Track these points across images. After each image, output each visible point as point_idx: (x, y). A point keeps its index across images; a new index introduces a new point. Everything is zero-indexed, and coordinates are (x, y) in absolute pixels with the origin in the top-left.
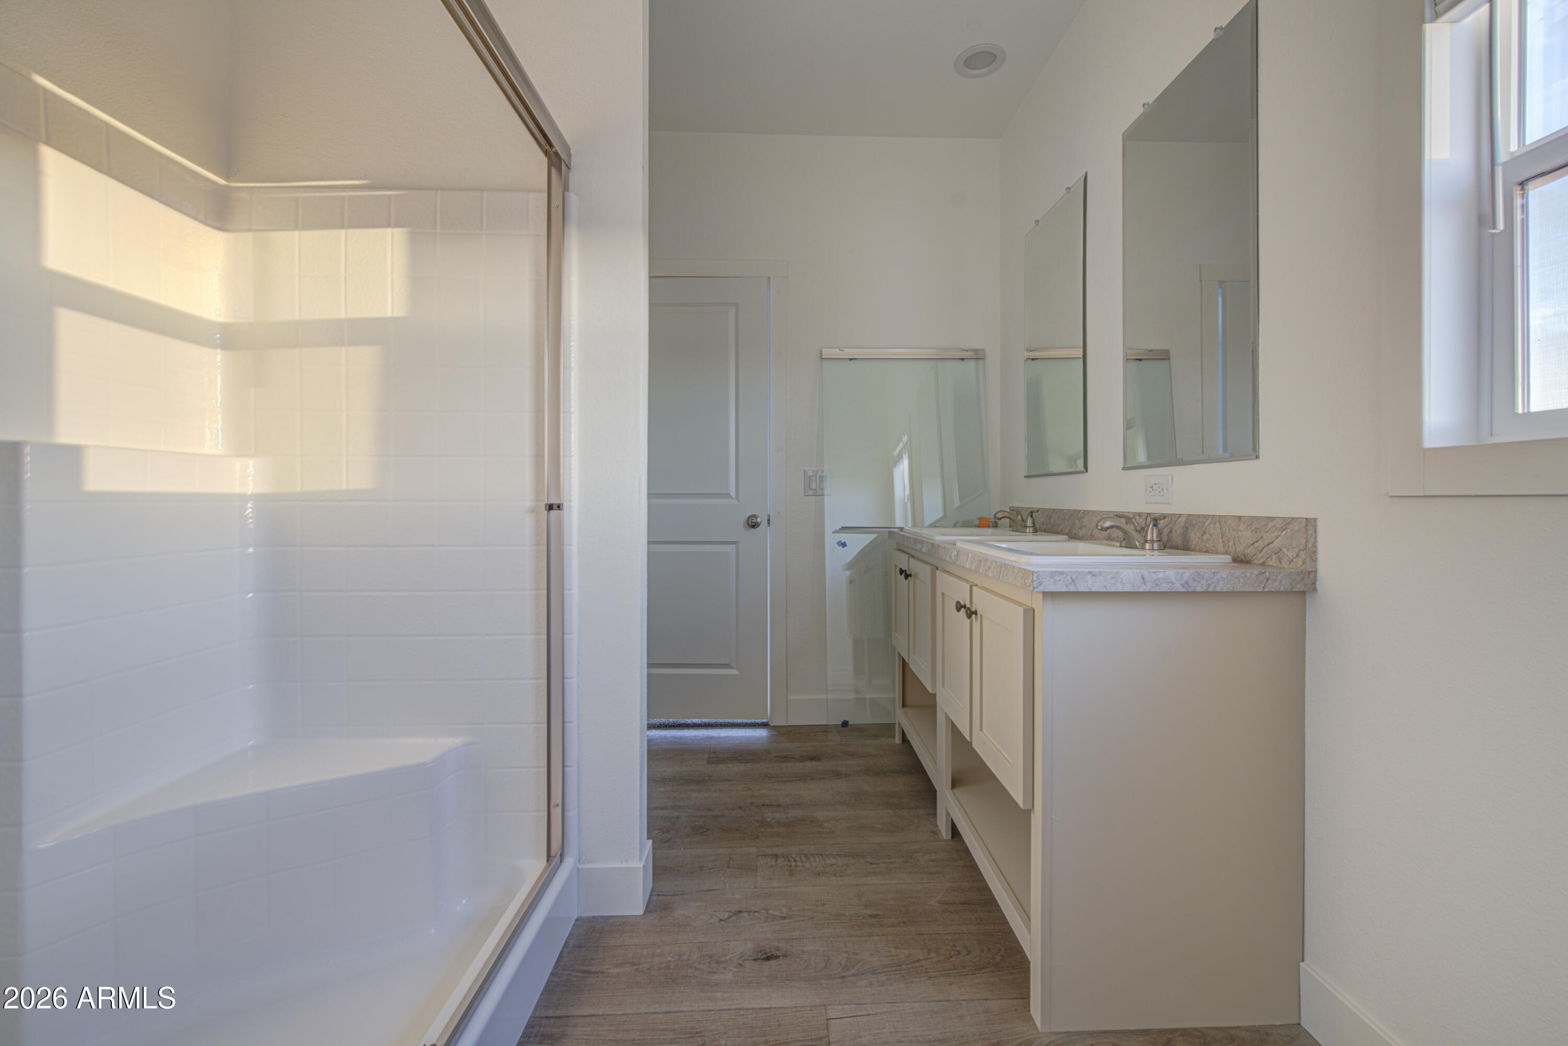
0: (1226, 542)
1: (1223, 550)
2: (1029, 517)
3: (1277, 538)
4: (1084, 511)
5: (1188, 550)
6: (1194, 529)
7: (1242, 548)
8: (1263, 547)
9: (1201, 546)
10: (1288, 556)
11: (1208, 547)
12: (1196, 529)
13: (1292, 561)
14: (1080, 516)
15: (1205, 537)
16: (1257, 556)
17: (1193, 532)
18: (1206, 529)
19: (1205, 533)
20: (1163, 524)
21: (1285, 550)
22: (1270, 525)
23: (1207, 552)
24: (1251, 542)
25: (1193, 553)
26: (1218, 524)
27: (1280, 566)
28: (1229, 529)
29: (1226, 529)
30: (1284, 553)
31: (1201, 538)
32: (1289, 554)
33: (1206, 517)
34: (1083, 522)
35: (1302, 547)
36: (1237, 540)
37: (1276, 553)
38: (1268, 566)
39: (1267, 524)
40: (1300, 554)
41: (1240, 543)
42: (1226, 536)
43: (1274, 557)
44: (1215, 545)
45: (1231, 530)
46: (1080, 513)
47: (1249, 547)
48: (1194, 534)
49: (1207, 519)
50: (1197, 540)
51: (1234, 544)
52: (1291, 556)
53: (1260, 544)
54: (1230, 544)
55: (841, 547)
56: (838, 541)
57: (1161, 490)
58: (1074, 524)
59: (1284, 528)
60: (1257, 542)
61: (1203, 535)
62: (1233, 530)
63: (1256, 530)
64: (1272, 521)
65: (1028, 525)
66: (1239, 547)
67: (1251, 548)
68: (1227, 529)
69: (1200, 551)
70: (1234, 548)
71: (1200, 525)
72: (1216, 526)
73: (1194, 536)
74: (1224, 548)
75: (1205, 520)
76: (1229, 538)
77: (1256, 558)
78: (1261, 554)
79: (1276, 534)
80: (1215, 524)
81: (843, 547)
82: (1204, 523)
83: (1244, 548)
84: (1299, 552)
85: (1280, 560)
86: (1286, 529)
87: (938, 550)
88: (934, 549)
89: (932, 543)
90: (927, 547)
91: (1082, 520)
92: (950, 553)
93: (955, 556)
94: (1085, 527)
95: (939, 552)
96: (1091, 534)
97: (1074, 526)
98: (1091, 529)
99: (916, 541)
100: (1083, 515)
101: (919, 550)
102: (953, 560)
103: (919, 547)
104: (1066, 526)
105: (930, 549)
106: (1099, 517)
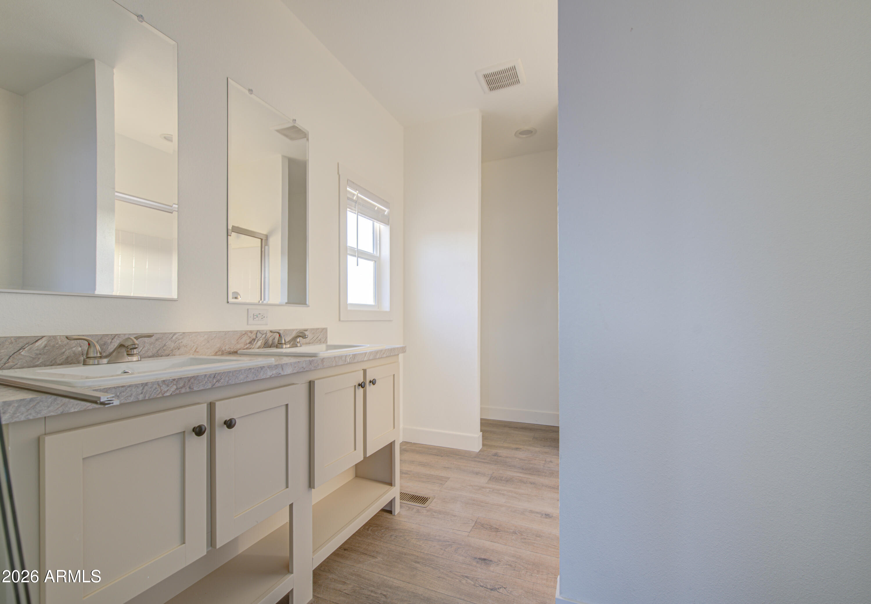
3: (320, 336)
4: (184, 333)
14: (177, 338)
21: (322, 339)
22: (317, 331)
53: (315, 338)
57: (263, 317)
60: (314, 337)
79: (319, 334)
86: (322, 332)
87: (324, 362)
88: (316, 363)
89: (305, 361)
90: (295, 367)
91: (180, 341)
92: (344, 358)
93: (350, 359)
94: (186, 346)
95: (324, 363)
96: (195, 351)
97: (165, 348)
98: (195, 347)
99: (262, 369)
100: (181, 337)
101: (273, 376)
102: (349, 361)
103: (269, 373)
104: (149, 349)
105: (304, 366)
106: (206, 336)
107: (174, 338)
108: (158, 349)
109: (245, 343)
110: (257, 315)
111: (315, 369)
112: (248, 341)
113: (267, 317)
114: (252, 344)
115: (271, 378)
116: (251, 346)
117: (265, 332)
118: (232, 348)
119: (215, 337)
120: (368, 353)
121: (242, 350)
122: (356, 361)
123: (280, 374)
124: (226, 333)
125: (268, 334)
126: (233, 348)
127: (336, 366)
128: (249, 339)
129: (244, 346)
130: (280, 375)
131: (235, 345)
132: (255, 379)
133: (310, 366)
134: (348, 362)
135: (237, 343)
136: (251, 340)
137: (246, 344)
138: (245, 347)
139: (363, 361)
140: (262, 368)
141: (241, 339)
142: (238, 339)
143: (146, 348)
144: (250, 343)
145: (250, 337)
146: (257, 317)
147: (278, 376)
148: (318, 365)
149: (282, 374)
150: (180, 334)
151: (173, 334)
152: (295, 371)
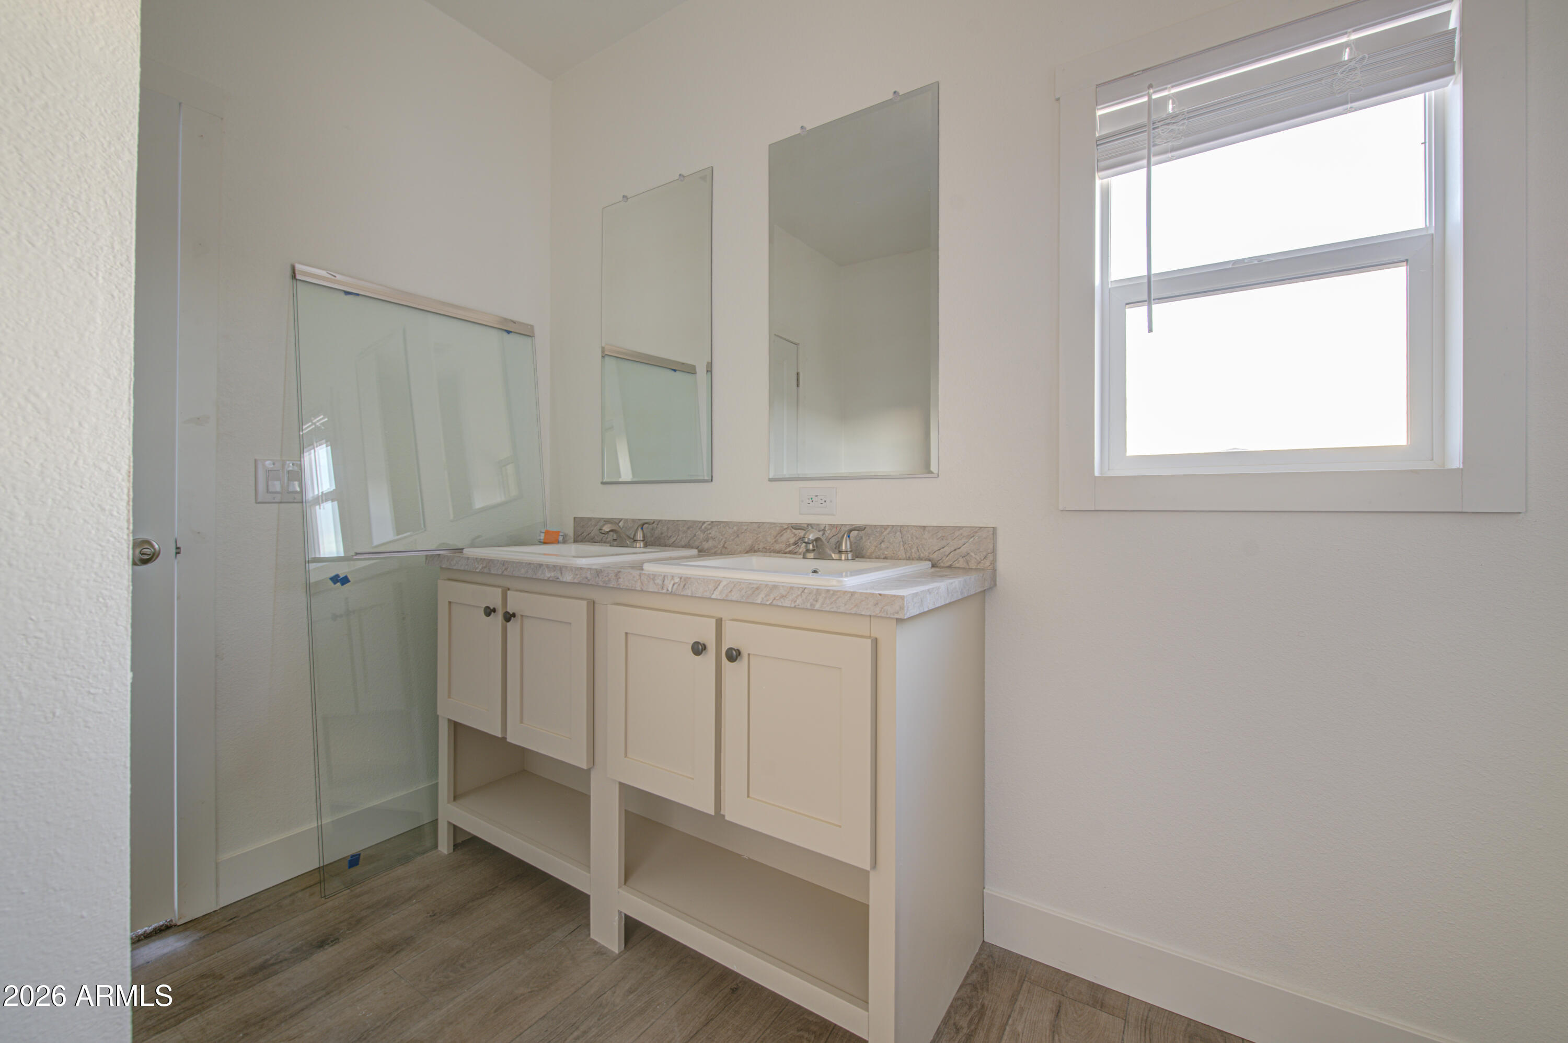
0: (909, 549)
1: (904, 556)
2: (640, 529)
3: (964, 545)
4: (712, 522)
5: (863, 557)
6: (869, 539)
7: (927, 554)
8: (949, 552)
9: (879, 554)
10: (976, 558)
11: (886, 555)
12: (871, 538)
13: (980, 562)
14: (705, 528)
15: (883, 546)
16: (944, 560)
17: (869, 541)
18: (884, 538)
19: (883, 541)
20: (829, 534)
21: (972, 554)
22: (957, 533)
23: (885, 558)
24: (936, 548)
25: (868, 560)
26: (899, 533)
27: (968, 567)
28: (912, 538)
29: (908, 537)
30: (971, 556)
31: (879, 546)
32: (977, 557)
33: (885, 527)
34: (710, 533)
35: (989, 551)
36: (921, 546)
37: (964, 557)
38: (955, 568)
39: (953, 533)
40: (988, 556)
41: (924, 550)
42: (909, 544)
43: (961, 560)
44: (895, 552)
45: (914, 538)
46: (705, 525)
47: (935, 552)
48: (870, 542)
49: (886, 529)
50: (874, 548)
51: (918, 550)
52: (978, 559)
54: (913, 551)
55: (339, 584)
56: (333, 575)
57: (823, 502)
58: (695, 535)
59: (972, 535)
61: (881, 543)
62: (917, 538)
63: (942, 538)
64: (959, 530)
65: (638, 539)
66: (923, 553)
67: (936, 553)
68: (910, 538)
69: (878, 558)
70: (918, 554)
71: (878, 535)
72: (897, 535)
73: (870, 544)
74: (906, 555)
75: (883, 530)
76: (912, 546)
77: (942, 562)
78: (948, 558)
79: (963, 540)
80: (896, 533)
81: (343, 584)
82: (882, 533)
83: (929, 553)
84: (987, 555)
85: (967, 562)
86: (973, 536)
87: (619, 578)
88: (605, 576)
89: (590, 569)
90: (577, 575)
91: (709, 532)
92: (659, 581)
93: (674, 585)
94: (714, 539)
95: (621, 580)
96: (723, 546)
97: (695, 538)
98: (723, 541)
99: (540, 567)
100: (710, 527)
101: (551, 579)
102: (670, 589)
103: (548, 574)
104: (682, 538)
105: (589, 577)
106: (735, 528)
107: (703, 527)
108: (689, 538)
109: (788, 543)
110: (811, 499)
111: (604, 585)
112: (792, 541)
113: (831, 501)
114: (798, 546)
115: (548, 580)
116: (798, 549)
117: (822, 527)
118: (768, 548)
119: (746, 530)
120: (724, 583)
121: (782, 553)
122: (688, 592)
123: (558, 578)
124: (760, 525)
125: (829, 532)
126: (770, 549)
127: (642, 591)
128: (793, 537)
129: (786, 548)
130: (558, 580)
131: (772, 544)
132: (534, 577)
133: (597, 579)
134: (668, 590)
135: (775, 541)
136: (797, 539)
137: (789, 546)
138: (788, 550)
139: (710, 598)
140: (541, 565)
141: (781, 535)
142: (776, 536)
143: (680, 537)
144: (795, 543)
145: (796, 535)
146: (812, 501)
147: (555, 581)
148: (609, 580)
149: (561, 579)
150: (709, 523)
151: (702, 522)
152: (576, 581)
